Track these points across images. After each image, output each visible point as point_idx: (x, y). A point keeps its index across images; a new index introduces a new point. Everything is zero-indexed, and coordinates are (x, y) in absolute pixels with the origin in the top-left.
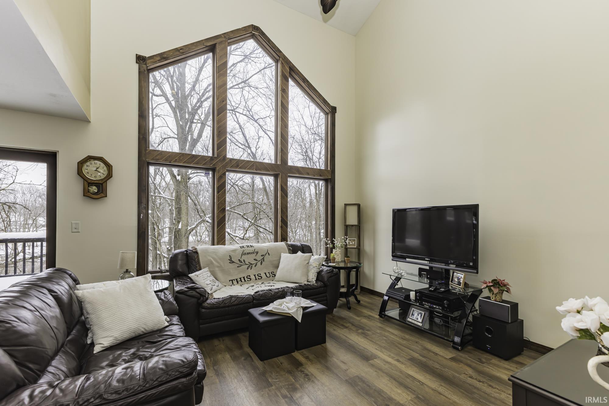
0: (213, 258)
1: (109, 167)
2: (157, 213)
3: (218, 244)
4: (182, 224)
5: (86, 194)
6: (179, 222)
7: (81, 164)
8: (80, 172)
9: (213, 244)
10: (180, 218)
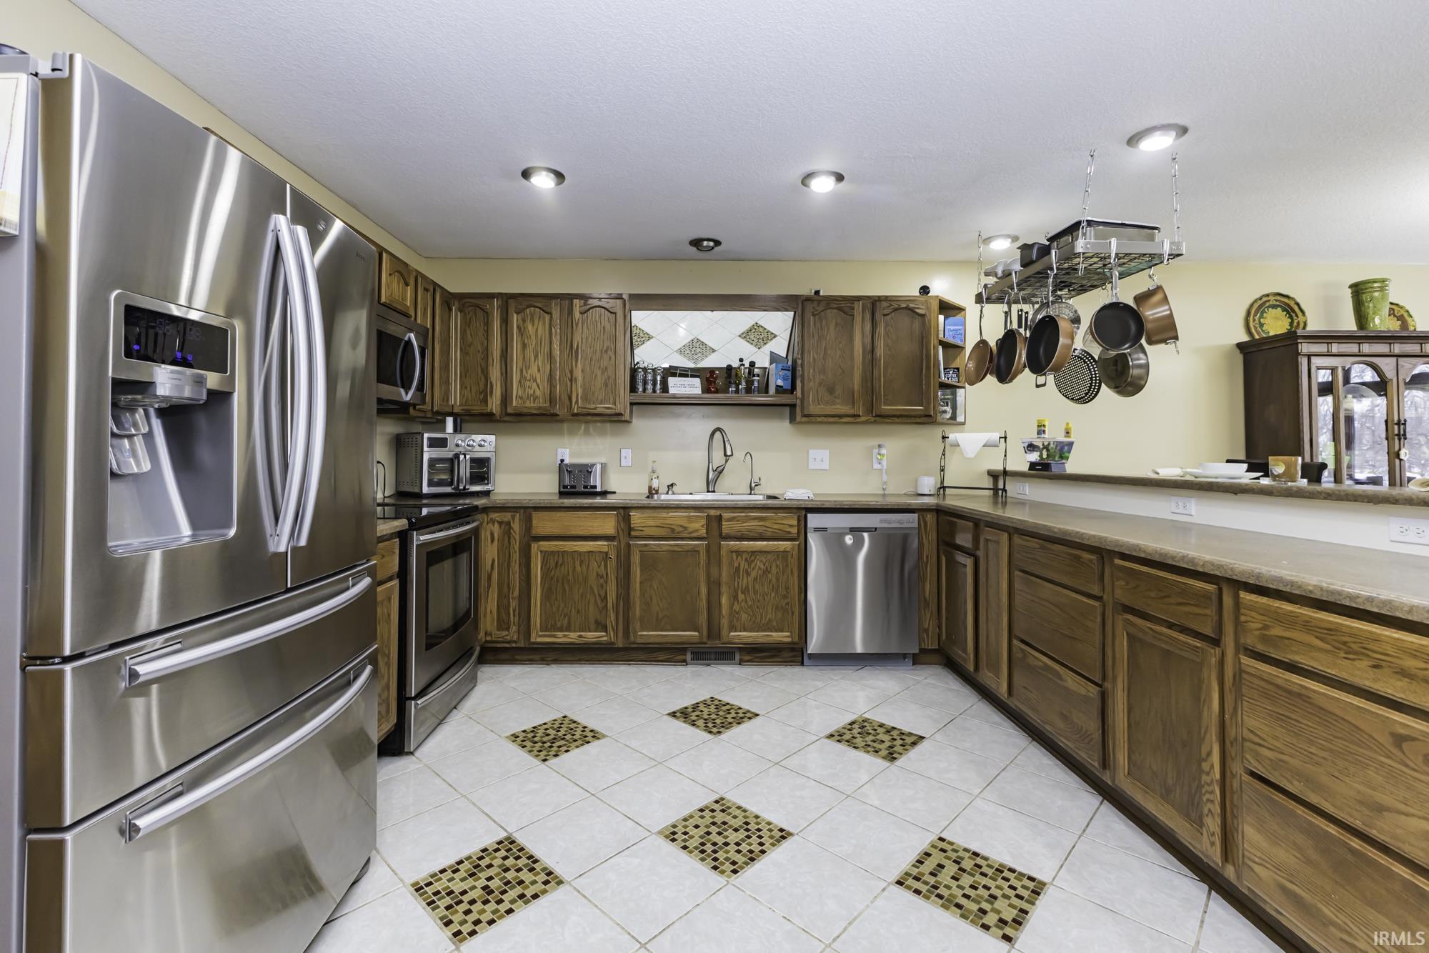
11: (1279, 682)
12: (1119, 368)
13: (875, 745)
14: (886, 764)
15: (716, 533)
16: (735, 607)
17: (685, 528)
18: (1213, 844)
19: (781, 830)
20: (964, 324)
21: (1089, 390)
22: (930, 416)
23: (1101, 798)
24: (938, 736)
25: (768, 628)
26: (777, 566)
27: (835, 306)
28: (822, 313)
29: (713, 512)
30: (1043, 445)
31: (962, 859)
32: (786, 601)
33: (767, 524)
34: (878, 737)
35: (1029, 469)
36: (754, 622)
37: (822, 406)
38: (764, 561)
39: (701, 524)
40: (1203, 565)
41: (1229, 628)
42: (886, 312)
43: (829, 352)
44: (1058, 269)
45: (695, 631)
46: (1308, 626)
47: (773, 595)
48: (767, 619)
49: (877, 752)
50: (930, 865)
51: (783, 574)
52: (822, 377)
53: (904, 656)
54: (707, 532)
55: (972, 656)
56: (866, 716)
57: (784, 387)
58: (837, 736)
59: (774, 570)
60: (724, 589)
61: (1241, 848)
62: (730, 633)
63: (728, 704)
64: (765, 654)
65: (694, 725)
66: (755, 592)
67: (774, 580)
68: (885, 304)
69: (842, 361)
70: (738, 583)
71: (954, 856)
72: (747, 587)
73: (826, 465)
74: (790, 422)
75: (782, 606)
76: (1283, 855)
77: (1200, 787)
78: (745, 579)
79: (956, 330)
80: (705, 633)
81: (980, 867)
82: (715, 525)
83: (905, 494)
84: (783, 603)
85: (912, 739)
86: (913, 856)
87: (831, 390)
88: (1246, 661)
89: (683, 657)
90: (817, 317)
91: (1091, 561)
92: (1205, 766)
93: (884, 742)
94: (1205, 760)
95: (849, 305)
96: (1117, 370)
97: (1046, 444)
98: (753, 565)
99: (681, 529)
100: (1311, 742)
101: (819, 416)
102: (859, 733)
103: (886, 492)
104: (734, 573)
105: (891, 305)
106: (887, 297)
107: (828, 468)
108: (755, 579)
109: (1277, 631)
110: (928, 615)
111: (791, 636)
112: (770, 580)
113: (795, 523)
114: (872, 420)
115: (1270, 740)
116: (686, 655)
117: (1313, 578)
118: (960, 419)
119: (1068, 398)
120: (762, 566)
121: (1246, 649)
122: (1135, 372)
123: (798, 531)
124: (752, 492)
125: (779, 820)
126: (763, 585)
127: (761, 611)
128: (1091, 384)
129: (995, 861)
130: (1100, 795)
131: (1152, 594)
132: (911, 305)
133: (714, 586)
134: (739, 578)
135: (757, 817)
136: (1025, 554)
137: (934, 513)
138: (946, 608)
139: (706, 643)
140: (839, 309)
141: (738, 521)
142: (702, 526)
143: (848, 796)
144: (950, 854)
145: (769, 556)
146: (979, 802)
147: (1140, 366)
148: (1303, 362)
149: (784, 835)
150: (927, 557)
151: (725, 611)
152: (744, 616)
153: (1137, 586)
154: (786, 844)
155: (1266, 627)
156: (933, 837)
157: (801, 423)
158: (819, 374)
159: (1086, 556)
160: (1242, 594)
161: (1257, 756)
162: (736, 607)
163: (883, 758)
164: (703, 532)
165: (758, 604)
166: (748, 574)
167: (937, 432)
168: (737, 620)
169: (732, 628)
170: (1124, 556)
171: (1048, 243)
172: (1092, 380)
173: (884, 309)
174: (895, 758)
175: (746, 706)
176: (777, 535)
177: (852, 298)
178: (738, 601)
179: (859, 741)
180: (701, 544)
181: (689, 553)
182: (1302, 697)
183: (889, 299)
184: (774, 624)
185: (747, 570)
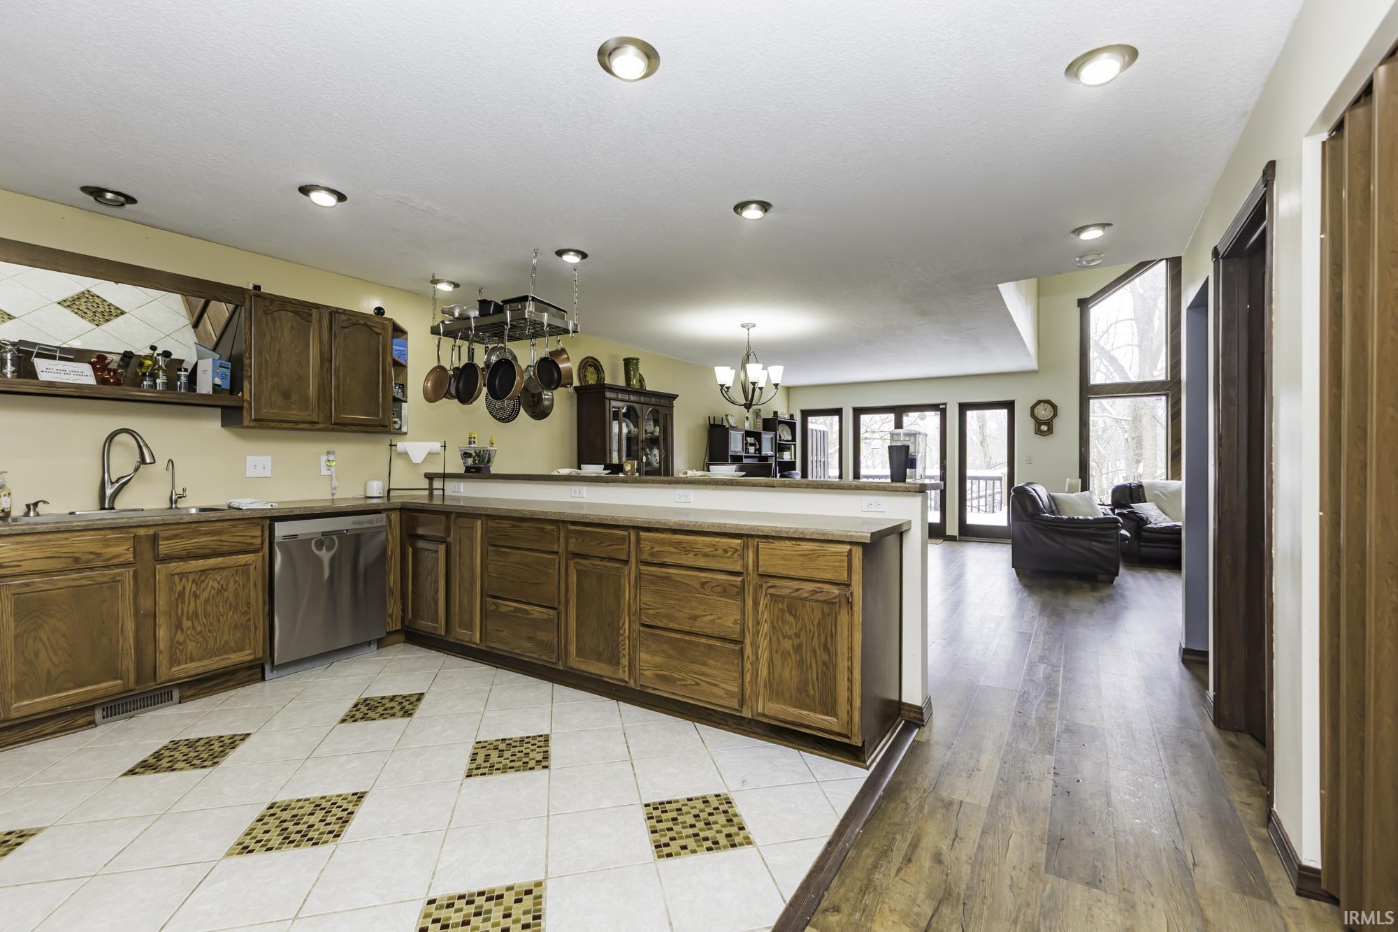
0: (1162, 492)
1: (1054, 407)
2: (1097, 447)
3: (1172, 479)
4: (1144, 466)
5: (1039, 432)
6: (1138, 462)
7: (1033, 408)
8: (1033, 415)
9: (1167, 479)
10: (1141, 455)
11: (658, 574)
12: (536, 400)
13: (388, 712)
14: (407, 720)
15: (148, 555)
16: (177, 638)
17: (98, 555)
18: (624, 672)
19: (354, 794)
20: (406, 346)
21: (513, 411)
22: (386, 426)
23: (551, 684)
24: (433, 688)
25: (225, 649)
26: (236, 582)
27: (291, 309)
28: (276, 314)
29: (142, 532)
30: (475, 452)
31: (498, 745)
32: (247, 618)
33: (224, 538)
34: (386, 706)
35: (465, 472)
36: (205, 649)
37: (276, 411)
38: (219, 579)
39: (126, 548)
40: (623, 521)
41: (633, 554)
42: (345, 324)
43: (284, 356)
44: (511, 325)
45: (115, 679)
46: (670, 543)
47: (231, 614)
48: (223, 642)
49: (394, 715)
50: (480, 759)
51: (243, 589)
52: (275, 380)
53: (369, 643)
54: (135, 557)
55: (443, 623)
56: (364, 696)
57: (223, 387)
58: (350, 717)
59: (232, 586)
60: (161, 620)
61: (638, 667)
62: (170, 669)
63: (200, 739)
64: (214, 682)
65: (174, 770)
66: (206, 615)
67: (231, 598)
68: (344, 317)
69: (298, 367)
70: (183, 609)
71: (492, 747)
72: (195, 613)
73: (268, 473)
74: (222, 426)
75: (242, 624)
76: (658, 659)
77: (618, 644)
78: (192, 603)
79: (401, 351)
80: (132, 678)
81: (511, 744)
82: (147, 546)
83: (353, 498)
84: (243, 620)
85: (416, 697)
86: (467, 759)
87: (286, 395)
88: (642, 567)
89: (90, 719)
90: (269, 316)
91: (552, 530)
92: (621, 632)
93: (394, 707)
94: (621, 628)
95: (306, 311)
96: (533, 401)
97: (478, 451)
98: (203, 586)
99: (92, 557)
100: (670, 599)
101: (272, 421)
102: (368, 710)
103: (335, 497)
104: (177, 599)
105: (350, 320)
106: (345, 310)
107: (270, 475)
108: (207, 601)
109: (657, 549)
110: (393, 601)
111: (254, 653)
112: (227, 599)
113: (258, 533)
114: (331, 427)
115: (654, 605)
116: (94, 714)
117: (673, 520)
118: (404, 429)
119: (494, 416)
120: (216, 585)
121: (641, 562)
122: (546, 403)
123: (262, 541)
124: (174, 506)
125: (347, 789)
126: (217, 606)
127: (215, 634)
128: (514, 409)
129: (516, 738)
130: (550, 681)
131: (593, 543)
132: (369, 323)
133: (147, 619)
134: (183, 603)
135: (323, 798)
136: (497, 533)
137: (398, 512)
138: (412, 591)
139: (134, 690)
140: (295, 313)
141: (182, 538)
142: (128, 550)
143: (393, 751)
144: (488, 747)
145: (225, 573)
146: (487, 714)
147: (548, 399)
148: (607, 402)
149: (360, 796)
150: (392, 551)
151: (162, 645)
152: (191, 646)
153: (584, 540)
154: (366, 800)
155: (652, 548)
156: (473, 743)
157: (247, 427)
158: (273, 377)
159: (548, 527)
160: (641, 533)
161: (648, 616)
162: (180, 637)
163: (401, 717)
164: (130, 557)
165: (210, 628)
166: (196, 596)
167: (386, 439)
168: (181, 651)
169: (174, 661)
170: (574, 523)
171: (502, 304)
172: (514, 406)
173: (343, 321)
174: (412, 714)
175: (227, 732)
176: (234, 548)
177: (308, 304)
178: (182, 631)
179: (371, 714)
180: (125, 572)
181: (105, 585)
182: (667, 578)
183: (346, 312)
184: (232, 644)
185: (195, 592)
